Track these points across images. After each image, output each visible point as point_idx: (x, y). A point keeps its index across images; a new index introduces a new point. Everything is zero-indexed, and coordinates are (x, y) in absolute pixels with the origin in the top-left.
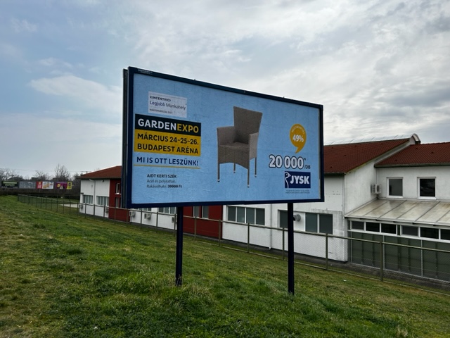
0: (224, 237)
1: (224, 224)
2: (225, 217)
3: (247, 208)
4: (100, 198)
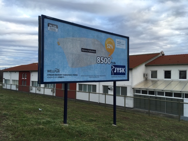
1: (77, 92)
2: (77, 89)
3: (88, 85)
4: (14, 81)
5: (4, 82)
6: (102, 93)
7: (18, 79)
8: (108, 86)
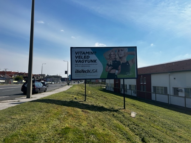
0: (152, 99)
1: (152, 93)
2: (152, 91)
3: (161, 87)
5: (106, 86)
6: (172, 95)
7: (114, 83)
8: (178, 88)
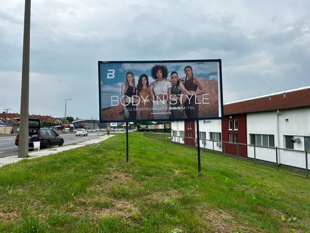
1: (248, 146)
2: (249, 142)
3: (263, 135)
4: (181, 132)
5: (172, 135)
6: (283, 148)
7: (184, 130)
8: (292, 137)
